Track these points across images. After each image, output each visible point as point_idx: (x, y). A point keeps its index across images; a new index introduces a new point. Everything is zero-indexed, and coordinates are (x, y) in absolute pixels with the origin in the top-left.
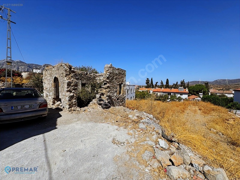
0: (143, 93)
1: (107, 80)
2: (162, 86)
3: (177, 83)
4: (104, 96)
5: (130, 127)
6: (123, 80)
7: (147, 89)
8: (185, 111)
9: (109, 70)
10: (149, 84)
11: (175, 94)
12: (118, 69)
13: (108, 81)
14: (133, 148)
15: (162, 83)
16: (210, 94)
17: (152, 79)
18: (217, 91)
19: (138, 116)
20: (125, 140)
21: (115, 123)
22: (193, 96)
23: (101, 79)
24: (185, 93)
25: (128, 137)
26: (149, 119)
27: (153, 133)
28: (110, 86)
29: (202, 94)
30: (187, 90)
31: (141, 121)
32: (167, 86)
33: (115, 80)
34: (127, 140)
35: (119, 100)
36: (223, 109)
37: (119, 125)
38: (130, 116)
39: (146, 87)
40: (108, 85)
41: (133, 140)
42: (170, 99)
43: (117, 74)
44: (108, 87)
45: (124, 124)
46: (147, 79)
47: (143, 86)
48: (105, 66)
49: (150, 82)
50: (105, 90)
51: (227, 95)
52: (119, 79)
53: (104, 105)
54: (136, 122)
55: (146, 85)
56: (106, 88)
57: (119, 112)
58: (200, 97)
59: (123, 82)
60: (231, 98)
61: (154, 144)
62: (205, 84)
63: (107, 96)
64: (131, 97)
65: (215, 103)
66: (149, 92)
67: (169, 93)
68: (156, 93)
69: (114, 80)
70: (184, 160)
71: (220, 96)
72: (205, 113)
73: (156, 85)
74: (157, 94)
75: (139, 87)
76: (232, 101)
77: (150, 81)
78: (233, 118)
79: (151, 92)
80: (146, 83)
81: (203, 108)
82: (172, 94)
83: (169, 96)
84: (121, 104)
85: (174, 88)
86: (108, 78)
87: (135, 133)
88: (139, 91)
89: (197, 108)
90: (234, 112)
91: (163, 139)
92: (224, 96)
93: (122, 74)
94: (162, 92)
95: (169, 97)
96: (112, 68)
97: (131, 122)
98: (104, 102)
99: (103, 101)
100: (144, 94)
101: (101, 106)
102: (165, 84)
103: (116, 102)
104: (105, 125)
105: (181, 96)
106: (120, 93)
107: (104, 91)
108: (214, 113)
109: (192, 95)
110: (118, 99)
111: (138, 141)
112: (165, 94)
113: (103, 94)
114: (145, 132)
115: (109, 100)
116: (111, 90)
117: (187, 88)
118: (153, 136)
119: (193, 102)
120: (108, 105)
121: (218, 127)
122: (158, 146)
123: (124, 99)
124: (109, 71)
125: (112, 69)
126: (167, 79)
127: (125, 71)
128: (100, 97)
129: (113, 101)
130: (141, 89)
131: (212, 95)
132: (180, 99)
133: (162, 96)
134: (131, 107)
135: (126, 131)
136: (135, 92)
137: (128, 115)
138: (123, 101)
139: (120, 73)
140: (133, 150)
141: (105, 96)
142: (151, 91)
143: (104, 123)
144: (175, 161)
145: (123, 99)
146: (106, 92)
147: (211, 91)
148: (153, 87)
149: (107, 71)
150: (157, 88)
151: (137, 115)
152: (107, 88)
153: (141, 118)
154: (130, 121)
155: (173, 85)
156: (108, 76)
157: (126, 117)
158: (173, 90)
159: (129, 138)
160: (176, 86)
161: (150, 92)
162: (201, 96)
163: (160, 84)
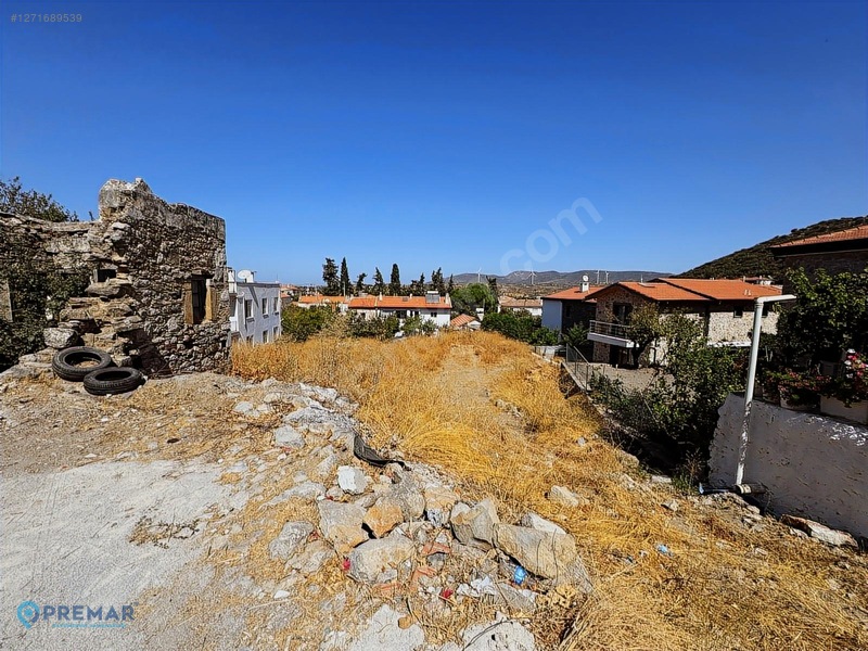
0: (313, 315)
1: (116, 257)
2: (379, 288)
3: (422, 277)
4: (100, 336)
5: (235, 449)
6: (211, 260)
7: (328, 300)
8: (442, 363)
9: (122, 208)
10: (337, 281)
11: (417, 313)
12: (182, 210)
13: (123, 259)
14: (237, 529)
15: (379, 277)
16: (499, 310)
17: (344, 264)
18: (514, 302)
19: (274, 403)
20: (201, 509)
21: (159, 450)
22: (464, 318)
23: (79, 249)
24: (445, 311)
25: (219, 495)
26: (317, 404)
27: (321, 454)
28: (139, 286)
29: (482, 310)
30: (448, 301)
31: (287, 418)
32: (395, 288)
33: (166, 255)
34: (213, 508)
35: (195, 348)
36: (523, 347)
37: (183, 452)
38: (243, 407)
39: (327, 292)
40: (122, 279)
41: (240, 501)
42: (402, 329)
43: (172, 233)
44: (125, 290)
45: (211, 443)
46: (329, 261)
47: (312, 289)
48: (107, 188)
49: (339, 274)
50: (103, 306)
51: (531, 310)
52: (188, 255)
53: (100, 377)
54: (263, 427)
55: (326, 284)
56: (112, 297)
57: (189, 397)
58: (478, 319)
59: (212, 267)
60: (538, 317)
61: (318, 489)
62: (490, 282)
63: (121, 334)
64: (265, 333)
65: (508, 334)
66: (334, 310)
67: (401, 312)
68: (359, 311)
69: (160, 257)
70: (407, 509)
71: (519, 314)
72: (487, 361)
73: (360, 285)
74: (364, 314)
75: (300, 291)
76: (539, 326)
77: (340, 270)
78: (539, 367)
79: (344, 307)
80: (325, 278)
81: (483, 350)
82: (408, 313)
83: (401, 320)
84: (206, 362)
85: (414, 295)
86: (119, 246)
87: (252, 466)
88: (300, 305)
89: (471, 352)
90: (542, 352)
91: (359, 461)
92: (526, 313)
93: (203, 232)
94: (379, 308)
95: (402, 325)
96: (140, 200)
97: (243, 432)
98: (104, 362)
99: (98, 358)
100: (318, 318)
101: (79, 387)
102: (387, 280)
103: (180, 355)
104: (99, 473)
105: (433, 318)
106: (199, 313)
107: (99, 309)
108: (506, 360)
109: (461, 313)
110: (189, 344)
111: (261, 498)
112: (387, 314)
113: (93, 326)
114: (298, 456)
115: (133, 352)
116: (142, 305)
117: (447, 295)
118: (322, 463)
119: (461, 334)
120: (128, 374)
121: (510, 393)
122: (333, 492)
123: (224, 343)
124: (124, 214)
125: (140, 204)
126: (395, 266)
127: (221, 221)
128: (76, 340)
129: (162, 352)
130: (306, 298)
131: (503, 311)
132: (429, 328)
133: (380, 321)
134: (254, 370)
135: (215, 471)
136: (278, 310)
137: (231, 404)
138: (216, 350)
139: (189, 228)
140: (234, 538)
141: (107, 333)
142: (345, 303)
143: (93, 461)
144: (376, 523)
145: (217, 340)
146: (111, 312)
147: (503, 300)
148: (350, 291)
149: (114, 210)
150: (363, 295)
151: (270, 398)
152: (118, 296)
153: (290, 408)
154: (237, 428)
155: (412, 286)
156: (116, 236)
157: (227, 414)
158: (412, 301)
159: (224, 494)
160: (418, 289)
161: (338, 310)
162: (481, 317)
163: (373, 282)
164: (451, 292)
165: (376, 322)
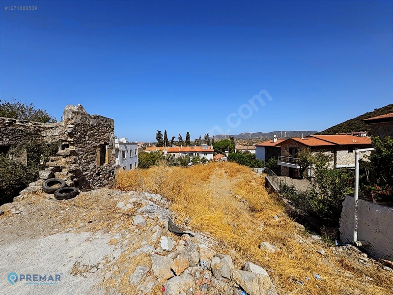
0: (152, 156)
1: (69, 139)
2: (181, 143)
3: (200, 137)
4: (62, 173)
5: (116, 226)
7: (158, 149)
8: (210, 177)
9: (72, 118)
10: (162, 140)
11: (198, 154)
12: (97, 117)
13: (72, 140)
14: (116, 268)
15: (181, 138)
16: (236, 151)
17: (165, 133)
18: (243, 147)
19: (134, 203)
20: (101, 258)
21: (84, 227)
22: (219, 156)
23: (55, 134)
24: (210, 152)
25: (108, 250)
26: (152, 203)
27: (154, 230)
28: (78, 151)
29: (228, 152)
30: (212, 149)
31: (139, 211)
32: (188, 143)
33: (90, 137)
34: (106, 257)
35: (101, 176)
36: (247, 169)
37: (94, 228)
38: (120, 205)
39: (158, 145)
40: (71, 148)
41: (117, 254)
42: (191, 161)
43: (92, 127)
44: (73, 153)
45: (106, 223)
46: (159, 131)
47: (151, 144)
49: (163, 137)
50: (63, 160)
51: (250, 151)
53: (61, 192)
54: (129, 215)
55: (157, 142)
56: (67, 156)
57: (97, 200)
58: (226, 156)
59: (109, 140)
60: (254, 155)
61: (152, 249)
62: (231, 138)
63: (70, 172)
64: (131, 165)
65: (240, 163)
66: (161, 154)
67: (191, 153)
68: (172, 154)
70: (191, 260)
71: (245, 153)
72: (231, 176)
73: (172, 141)
74: (174, 155)
75: (146, 145)
76: (254, 158)
77: (163, 135)
78: (255, 179)
79: (166, 152)
80: (157, 139)
81: (229, 171)
82: (194, 154)
83: (191, 157)
84: (105, 182)
85: (197, 146)
86: (71, 135)
87: (123, 235)
88: (147, 151)
89: (223, 172)
90: (256, 171)
91: (170, 233)
92: (248, 152)
94: (181, 152)
95: (191, 159)
96: (80, 115)
97: (120, 217)
98: (63, 185)
99: (60, 183)
100: (154, 157)
101: (52, 196)
102: (184, 139)
103: (94, 179)
104: (58, 238)
105: (205, 156)
106: (103, 161)
107: (61, 162)
108: (239, 175)
109: (218, 153)
110: (98, 174)
111: (126, 253)
112: (184, 155)
113: (59, 169)
114: (143, 230)
115: (75, 179)
116: (79, 159)
117: (211, 145)
118: (154, 235)
119: (218, 163)
120: (73, 190)
121: (243, 192)
122: (158, 250)
123: (113, 173)
124: (73, 121)
126: (188, 133)
128: (52, 175)
129: (87, 179)
130: (149, 148)
131: (238, 152)
132: (204, 161)
133: (181, 158)
134: (126, 186)
135: (107, 238)
136: (137, 154)
137: (115, 203)
138: (110, 176)
139: (99, 125)
140: (114, 273)
141: (65, 171)
142: (166, 150)
143: (57, 232)
144: (177, 268)
145: (110, 172)
146: (67, 162)
147: (237, 147)
148: (168, 145)
149: (69, 119)
150: (174, 146)
151: (132, 201)
152: (70, 156)
153: (140, 205)
154: (118, 215)
155: (196, 141)
156: (69, 131)
157: (113, 209)
158: (196, 148)
159: (111, 250)
160: (198, 143)
161: (163, 153)
162: (227, 155)
163: (178, 140)
164: (213, 143)
165: (180, 159)
